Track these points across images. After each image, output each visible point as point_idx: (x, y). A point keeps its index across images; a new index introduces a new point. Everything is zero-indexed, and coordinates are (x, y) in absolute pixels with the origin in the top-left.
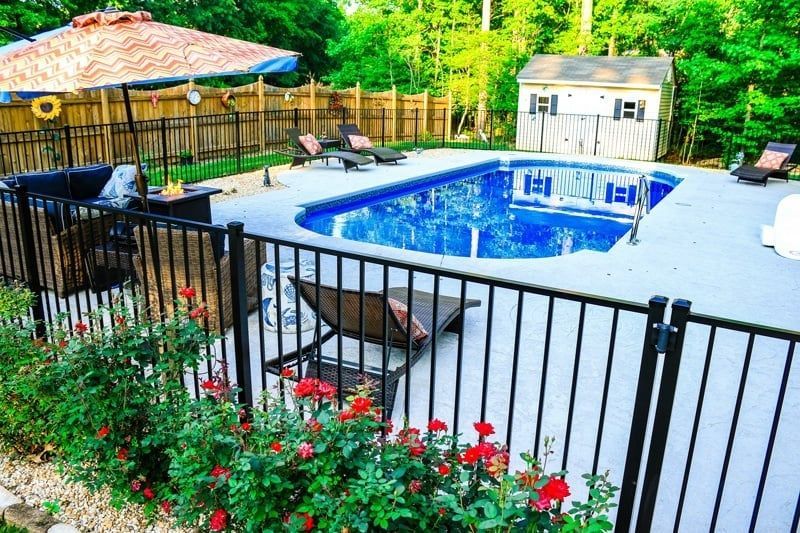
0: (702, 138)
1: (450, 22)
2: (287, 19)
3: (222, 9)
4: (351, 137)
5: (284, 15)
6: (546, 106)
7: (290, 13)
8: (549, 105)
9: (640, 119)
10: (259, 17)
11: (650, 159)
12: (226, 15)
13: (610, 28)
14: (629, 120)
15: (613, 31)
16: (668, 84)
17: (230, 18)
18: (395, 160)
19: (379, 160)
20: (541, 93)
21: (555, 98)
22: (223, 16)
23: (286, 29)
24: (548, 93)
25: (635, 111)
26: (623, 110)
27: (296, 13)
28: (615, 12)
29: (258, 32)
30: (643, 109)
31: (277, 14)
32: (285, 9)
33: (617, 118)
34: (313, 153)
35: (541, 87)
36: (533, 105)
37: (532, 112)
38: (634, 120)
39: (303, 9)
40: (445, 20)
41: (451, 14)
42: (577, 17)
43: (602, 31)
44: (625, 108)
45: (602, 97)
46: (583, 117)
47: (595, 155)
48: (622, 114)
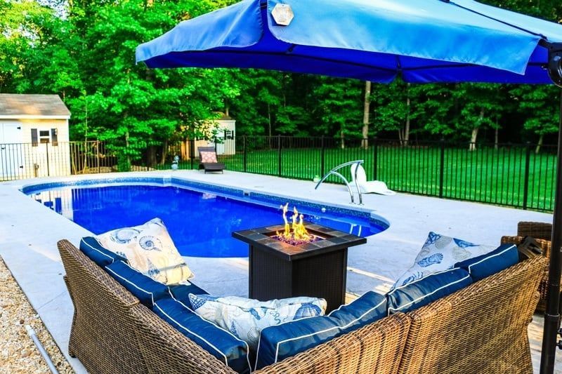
14: (45, 144)
25: (50, 137)
26: (39, 138)
30: (56, 135)
38: (49, 144)
44: (41, 135)
45: (19, 128)
46: (3, 146)
47: (36, 176)
48: (39, 141)
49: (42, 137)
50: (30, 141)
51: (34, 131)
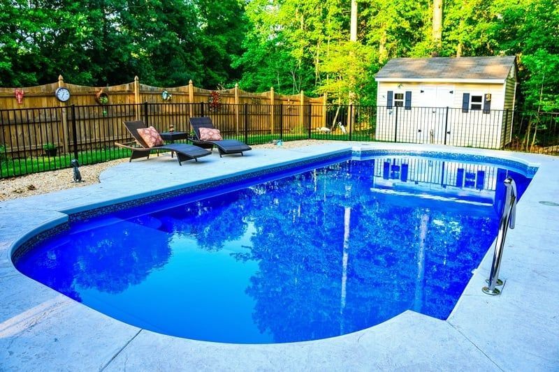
0: (545, 127)
1: (326, 38)
2: (219, 47)
3: (167, 39)
4: (201, 129)
5: (216, 44)
6: (401, 102)
7: (221, 42)
8: (404, 101)
9: (487, 111)
10: (198, 45)
11: (498, 147)
12: (171, 43)
13: (457, 36)
14: (477, 111)
15: (460, 38)
16: (511, 80)
17: (174, 46)
18: (241, 151)
19: (222, 152)
20: (396, 89)
21: (409, 94)
22: (168, 44)
23: (218, 54)
24: (403, 90)
25: (482, 103)
26: (471, 103)
27: (226, 42)
28: (462, 22)
29: (197, 56)
30: (490, 101)
31: (211, 43)
32: (218, 40)
33: (465, 110)
34: (151, 145)
35: (397, 85)
36: (389, 100)
37: (389, 107)
38: (481, 112)
39: (231, 39)
40: (322, 37)
41: (327, 32)
42: (429, 29)
43: (450, 38)
44: (472, 101)
45: (451, 92)
46: (434, 110)
47: (445, 144)
48: (470, 107)
49: (475, 103)
50: (461, 106)
51: (466, 96)
